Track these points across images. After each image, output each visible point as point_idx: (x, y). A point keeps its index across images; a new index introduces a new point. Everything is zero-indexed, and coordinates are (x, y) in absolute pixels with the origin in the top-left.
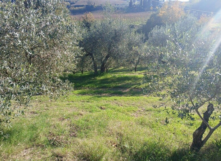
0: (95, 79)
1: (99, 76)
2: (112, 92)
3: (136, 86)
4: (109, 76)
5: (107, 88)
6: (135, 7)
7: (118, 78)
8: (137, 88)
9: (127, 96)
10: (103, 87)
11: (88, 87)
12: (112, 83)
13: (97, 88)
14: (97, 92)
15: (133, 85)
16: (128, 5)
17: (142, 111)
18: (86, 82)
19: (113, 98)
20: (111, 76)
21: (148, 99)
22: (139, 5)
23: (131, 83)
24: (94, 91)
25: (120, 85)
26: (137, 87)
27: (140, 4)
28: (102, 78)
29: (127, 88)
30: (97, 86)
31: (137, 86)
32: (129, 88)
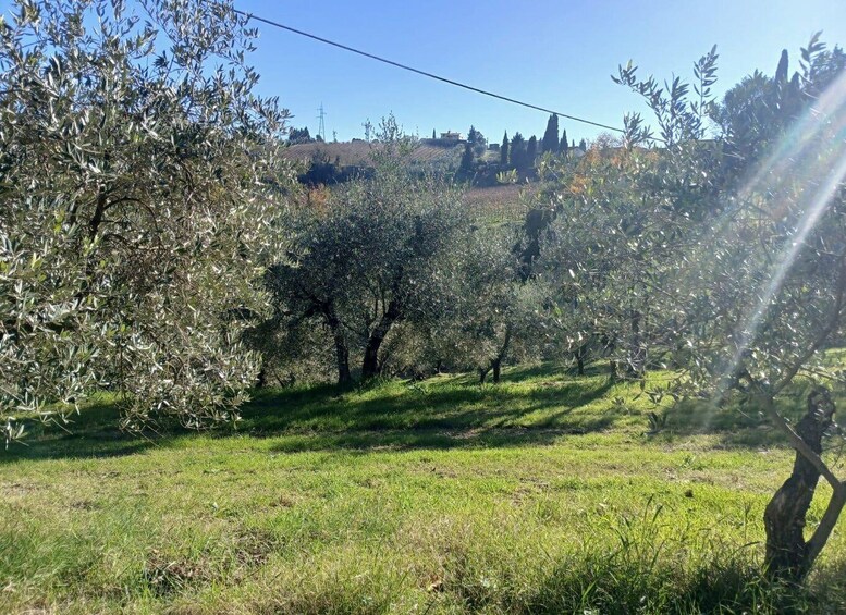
0: (341, 400)
1: (356, 390)
2: (412, 438)
3: (503, 418)
4: (397, 388)
5: (388, 428)
6: (484, 170)
7: (433, 395)
8: (510, 427)
9: (471, 450)
10: (374, 427)
11: (315, 427)
12: (411, 412)
13: (350, 430)
14: (351, 440)
15: (491, 416)
16: (459, 164)
17: (536, 489)
18: (306, 410)
19: (416, 454)
20: (403, 390)
21: (557, 457)
22: (496, 162)
23: (481, 412)
24: (336, 438)
25: (439, 416)
26: (509, 423)
27: (499, 160)
28: (368, 396)
29: (470, 428)
30: (351, 423)
31: (506, 420)
32: (479, 425)
